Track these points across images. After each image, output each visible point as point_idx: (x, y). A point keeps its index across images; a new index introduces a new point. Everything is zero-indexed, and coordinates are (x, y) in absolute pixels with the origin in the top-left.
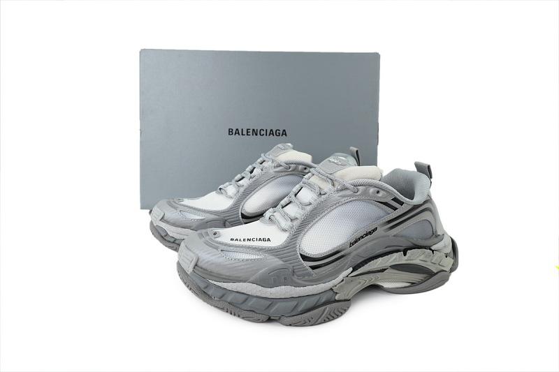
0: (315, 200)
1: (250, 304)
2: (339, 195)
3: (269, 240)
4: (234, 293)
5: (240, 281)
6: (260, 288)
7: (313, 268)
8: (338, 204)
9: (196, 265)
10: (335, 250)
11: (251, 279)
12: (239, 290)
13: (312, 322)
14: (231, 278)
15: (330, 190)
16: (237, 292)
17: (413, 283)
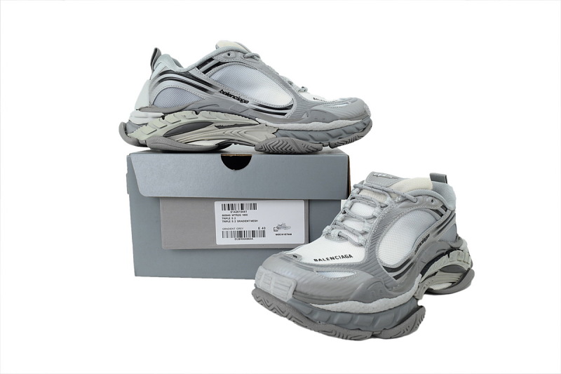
0: (379, 213)
1: (356, 322)
2: (399, 206)
3: (350, 256)
4: (340, 314)
5: (342, 301)
6: (362, 304)
7: (397, 277)
8: (400, 215)
9: (295, 291)
10: (407, 258)
11: (352, 297)
12: (343, 310)
13: (409, 329)
14: (332, 299)
15: (391, 202)
16: (342, 312)
17: (453, 283)
